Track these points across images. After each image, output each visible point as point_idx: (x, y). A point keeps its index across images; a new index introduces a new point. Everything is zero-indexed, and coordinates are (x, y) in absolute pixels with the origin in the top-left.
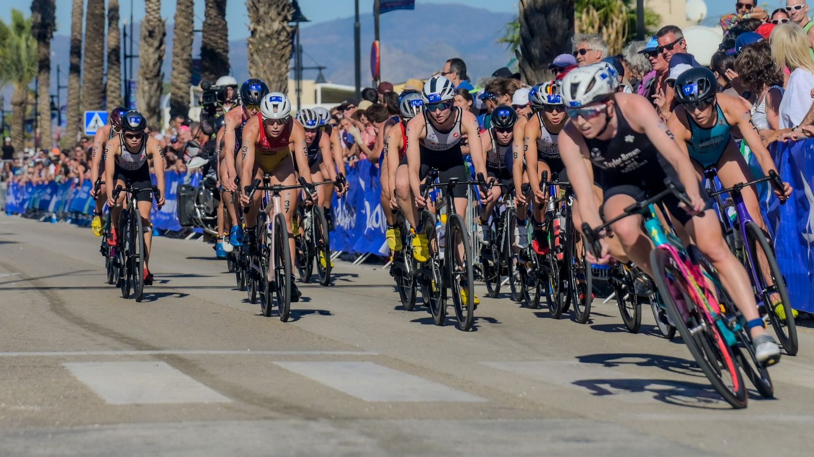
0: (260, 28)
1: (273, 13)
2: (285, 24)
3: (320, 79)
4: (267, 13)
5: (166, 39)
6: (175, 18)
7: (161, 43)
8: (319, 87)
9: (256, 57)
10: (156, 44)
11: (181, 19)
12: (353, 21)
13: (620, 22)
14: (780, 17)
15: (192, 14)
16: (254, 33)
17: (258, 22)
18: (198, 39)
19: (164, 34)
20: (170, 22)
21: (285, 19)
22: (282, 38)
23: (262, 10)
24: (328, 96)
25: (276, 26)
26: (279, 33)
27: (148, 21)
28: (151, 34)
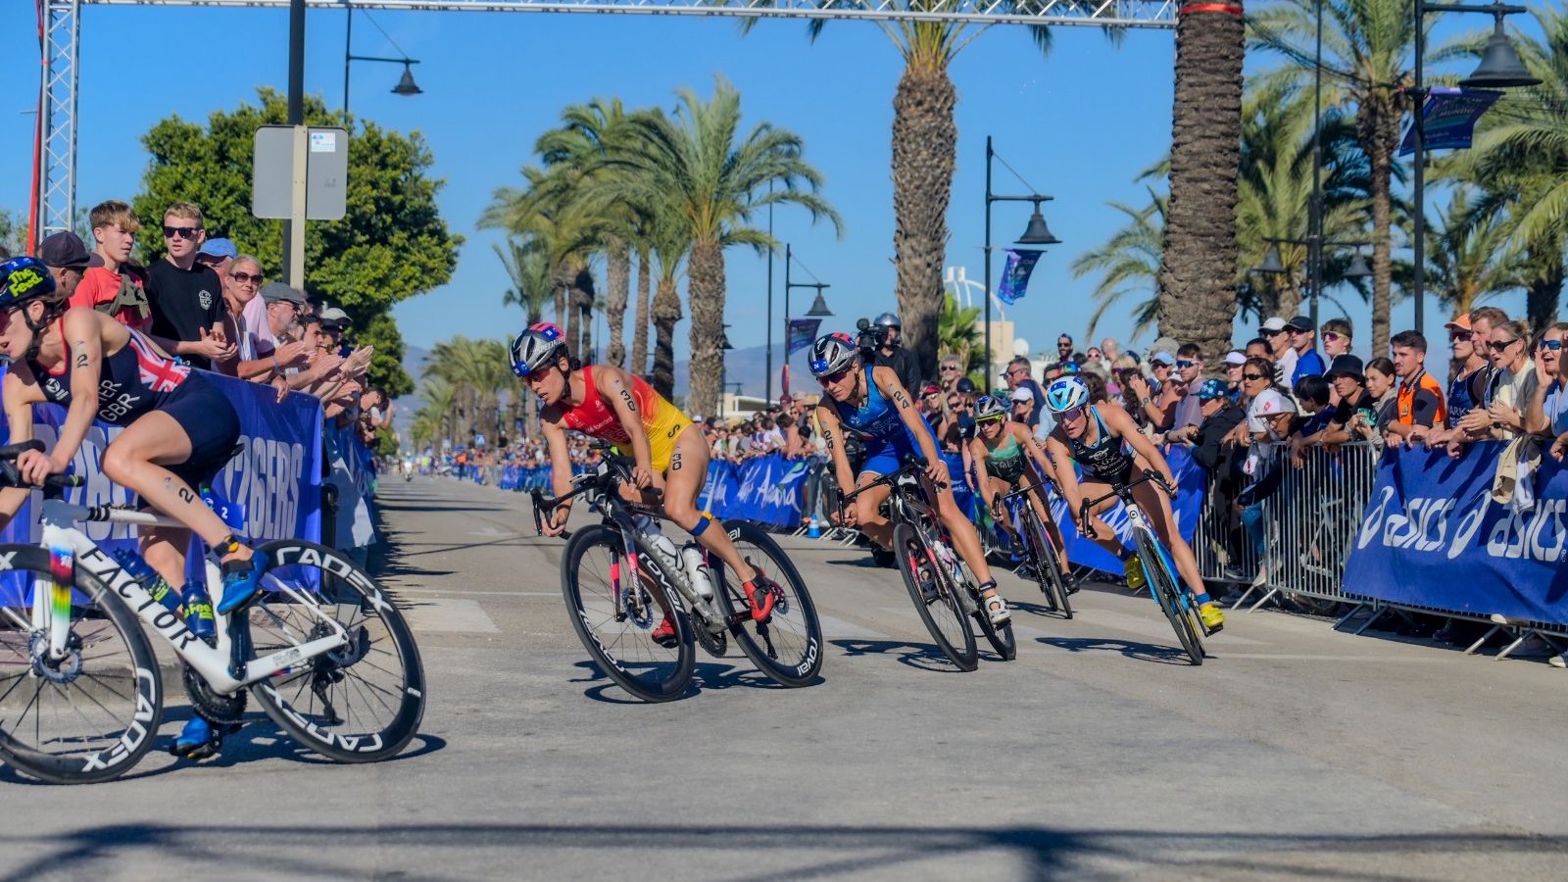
0: (698, 353)
1: (709, 342)
2: (718, 350)
3: (738, 393)
4: (704, 342)
5: (626, 360)
6: (634, 344)
7: (622, 363)
8: (737, 398)
9: (695, 374)
10: (618, 363)
11: (638, 345)
12: (765, 350)
13: (965, 355)
14: (1094, 354)
15: (646, 342)
16: (694, 356)
17: (697, 347)
18: (651, 359)
19: (624, 356)
20: (629, 348)
21: (718, 346)
22: (715, 361)
23: (700, 340)
24: (744, 406)
25: (711, 351)
26: (712, 357)
27: (613, 346)
28: (614, 356)
